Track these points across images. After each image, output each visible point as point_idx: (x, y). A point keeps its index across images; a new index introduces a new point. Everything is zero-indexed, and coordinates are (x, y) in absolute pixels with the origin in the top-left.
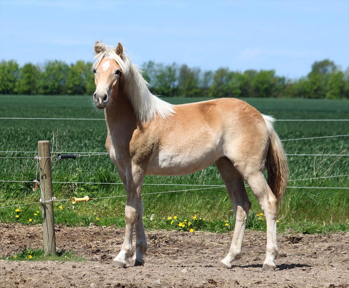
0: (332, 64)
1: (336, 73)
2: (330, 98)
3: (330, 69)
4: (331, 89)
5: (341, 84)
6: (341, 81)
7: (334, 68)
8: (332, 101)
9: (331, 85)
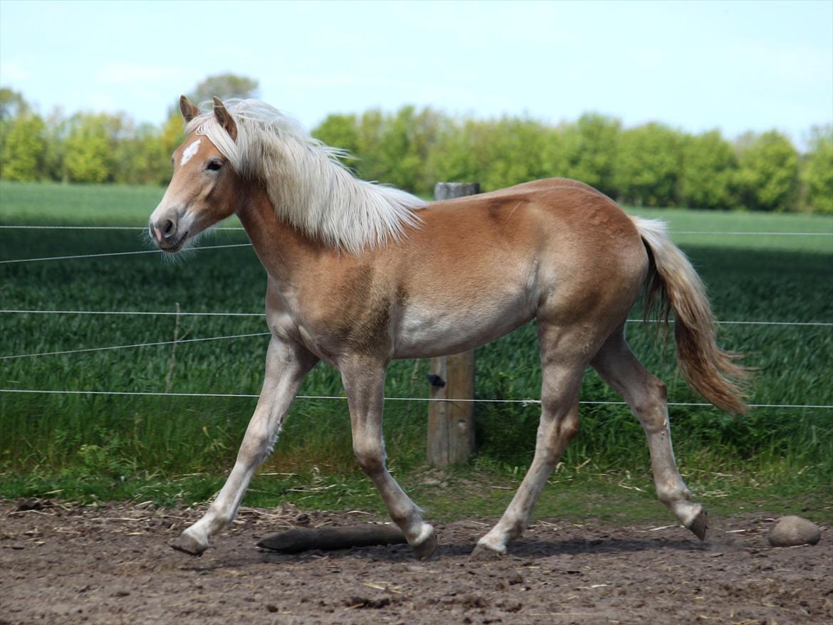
0: (18, 98)
1: (29, 118)
2: (13, 179)
3: (12, 110)
4: (14, 157)
5: (39, 147)
6: (39, 139)
7: (23, 107)
8: (17, 186)
9: (14, 147)
